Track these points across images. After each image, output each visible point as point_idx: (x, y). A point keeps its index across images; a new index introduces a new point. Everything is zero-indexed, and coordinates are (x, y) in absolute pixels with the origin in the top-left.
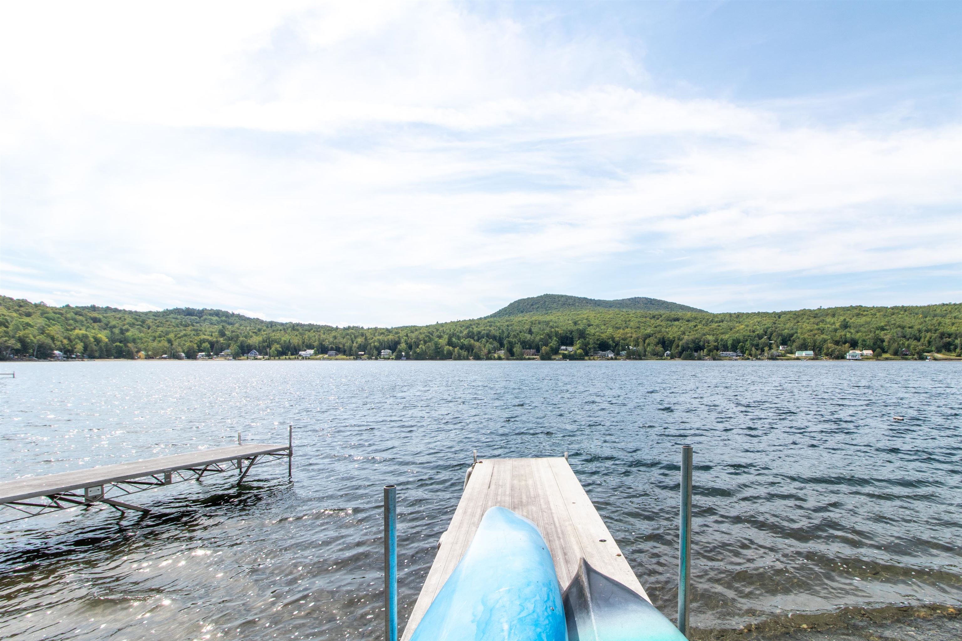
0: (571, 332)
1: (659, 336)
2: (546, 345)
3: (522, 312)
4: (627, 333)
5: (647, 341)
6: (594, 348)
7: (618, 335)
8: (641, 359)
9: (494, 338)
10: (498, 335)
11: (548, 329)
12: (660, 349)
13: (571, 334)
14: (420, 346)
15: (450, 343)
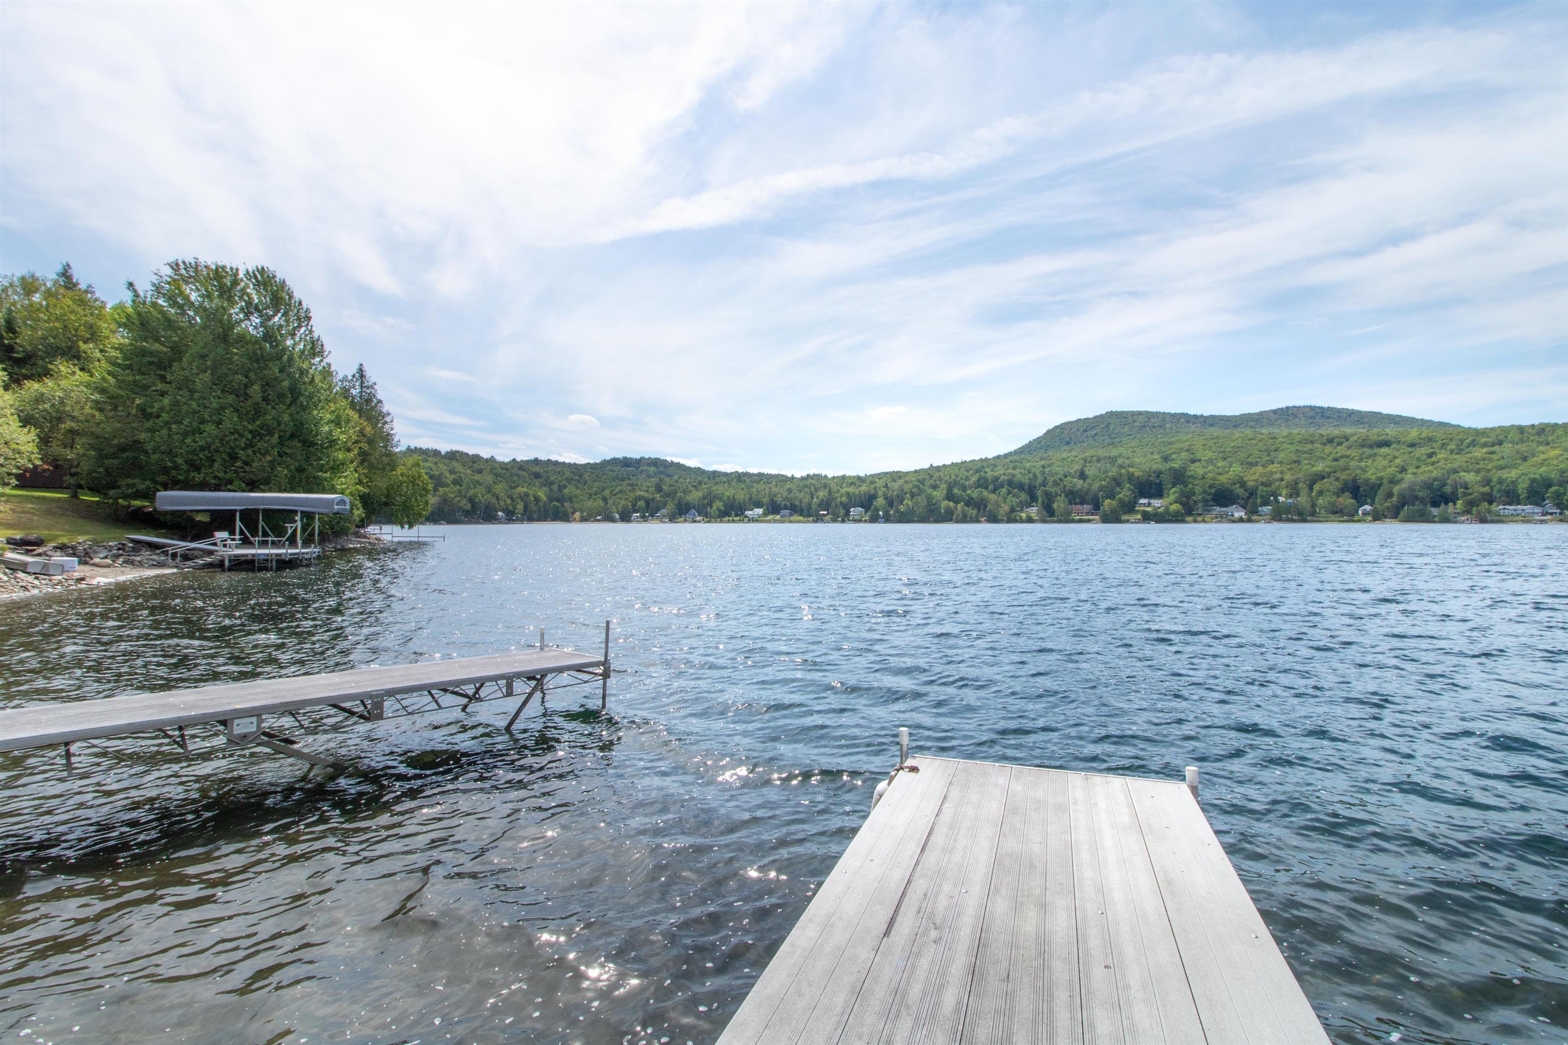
0: (1159, 474)
1: (1343, 476)
2: (1112, 497)
3: (1068, 443)
4: (1272, 473)
5: (1317, 487)
6: (1205, 501)
7: (1253, 476)
8: (1304, 521)
9: (1021, 487)
10: (1027, 481)
11: (1115, 469)
12: (1347, 500)
13: (1158, 477)
14: (905, 502)
15: (950, 496)
